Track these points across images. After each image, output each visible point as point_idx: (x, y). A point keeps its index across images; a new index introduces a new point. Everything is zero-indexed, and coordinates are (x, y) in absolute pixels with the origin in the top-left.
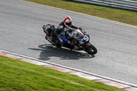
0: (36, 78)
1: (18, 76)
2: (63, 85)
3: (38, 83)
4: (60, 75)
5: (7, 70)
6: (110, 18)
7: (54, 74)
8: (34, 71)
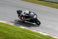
0: (22, 34)
1: (14, 34)
2: (34, 38)
3: (23, 37)
4: (32, 33)
5: (9, 31)
6: (52, 7)
7: (30, 33)
8: (21, 31)
